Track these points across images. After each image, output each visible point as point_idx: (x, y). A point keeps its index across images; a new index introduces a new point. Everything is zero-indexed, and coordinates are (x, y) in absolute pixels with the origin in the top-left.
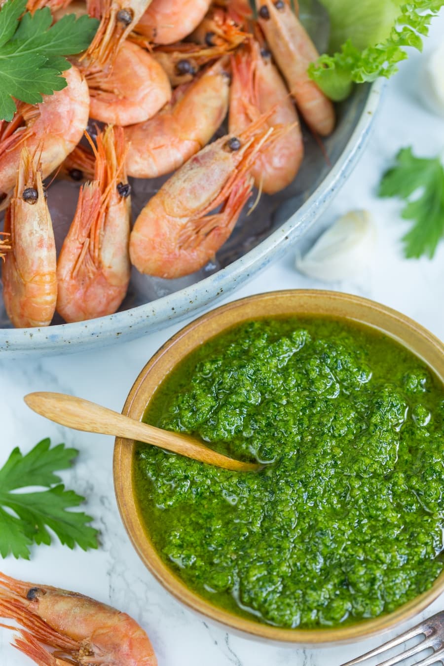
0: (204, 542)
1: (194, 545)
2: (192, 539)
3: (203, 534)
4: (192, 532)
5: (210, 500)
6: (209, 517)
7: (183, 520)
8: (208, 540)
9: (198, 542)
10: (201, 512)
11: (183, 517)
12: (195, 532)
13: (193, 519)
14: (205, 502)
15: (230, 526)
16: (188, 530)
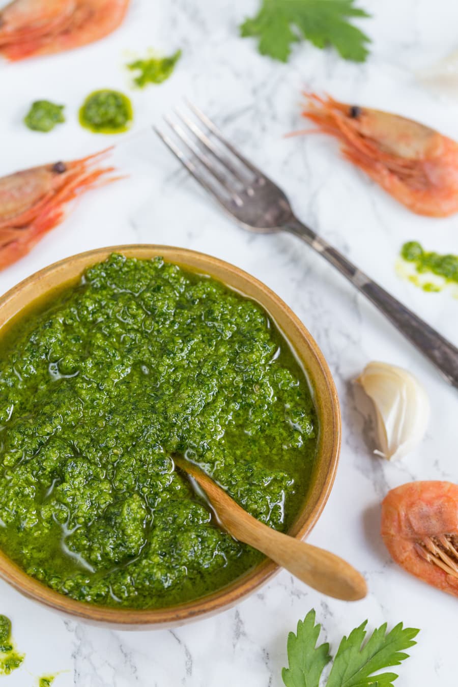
0: (273, 422)
1: (283, 425)
2: (281, 430)
3: (270, 430)
4: (277, 438)
5: (242, 457)
6: (253, 441)
7: (277, 455)
8: (268, 420)
9: (278, 425)
10: (257, 452)
11: (276, 458)
12: (275, 436)
13: (268, 449)
14: (248, 458)
15: (241, 422)
16: (280, 442)
